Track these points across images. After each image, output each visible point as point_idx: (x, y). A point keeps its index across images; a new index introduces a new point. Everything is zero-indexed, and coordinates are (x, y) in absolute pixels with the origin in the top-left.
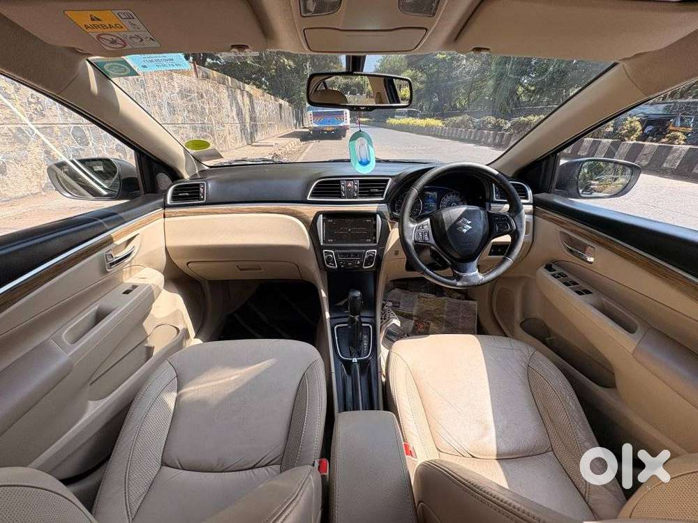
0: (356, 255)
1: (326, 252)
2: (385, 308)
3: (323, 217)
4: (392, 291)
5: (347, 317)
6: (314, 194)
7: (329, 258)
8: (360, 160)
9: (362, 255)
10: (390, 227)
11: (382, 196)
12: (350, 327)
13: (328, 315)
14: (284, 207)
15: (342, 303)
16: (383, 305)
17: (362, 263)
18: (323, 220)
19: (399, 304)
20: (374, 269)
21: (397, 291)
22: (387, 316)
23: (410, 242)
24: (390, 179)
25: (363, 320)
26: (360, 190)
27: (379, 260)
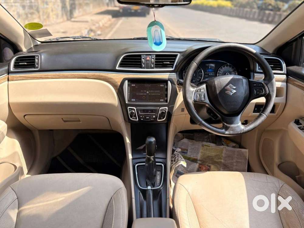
0: (152, 111)
1: (130, 109)
2: (175, 153)
3: (128, 82)
4: (182, 141)
5: (144, 158)
6: (121, 65)
7: (132, 113)
8: (155, 42)
9: (156, 111)
10: (178, 90)
11: (172, 67)
12: (147, 165)
13: (130, 156)
14: (99, 74)
15: (142, 147)
16: (173, 151)
17: (156, 117)
18: (128, 84)
19: (187, 151)
20: (166, 122)
21: (185, 140)
22: (177, 159)
23: (191, 101)
24: (179, 54)
25: (157, 160)
26: (156, 62)
27: (170, 115)
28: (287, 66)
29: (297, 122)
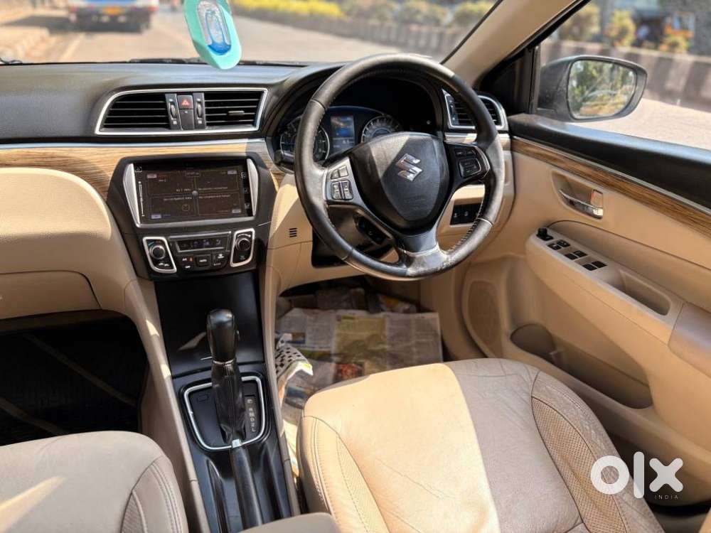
0: (212, 241)
1: (148, 241)
2: (280, 345)
3: (135, 169)
4: (289, 314)
5: (208, 369)
6: (109, 122)
7: (157, 254)
8: (211, 43)
9: (226, 241)
10: (275, 183)
11: (254, 124)
12: (217, 386)
13: (166, 371)
14: (43, 151)
15: (193, 343)
16: (276, 341)
17: (227, 257)
18: (136, 175)
19: (304, 335)
20: (253, 268)
21: (296, 313)
22: (286, 359)
23: (319, 202)
24: (266, 93)
25: (242, 369)
26: (208, 111)
27: (262, 248)
28: (508, 114)
29: (543, 235)
